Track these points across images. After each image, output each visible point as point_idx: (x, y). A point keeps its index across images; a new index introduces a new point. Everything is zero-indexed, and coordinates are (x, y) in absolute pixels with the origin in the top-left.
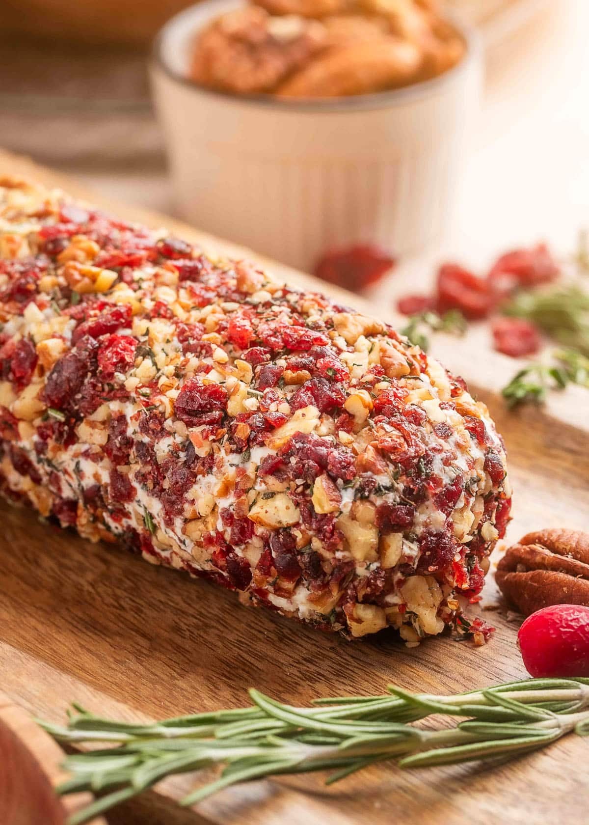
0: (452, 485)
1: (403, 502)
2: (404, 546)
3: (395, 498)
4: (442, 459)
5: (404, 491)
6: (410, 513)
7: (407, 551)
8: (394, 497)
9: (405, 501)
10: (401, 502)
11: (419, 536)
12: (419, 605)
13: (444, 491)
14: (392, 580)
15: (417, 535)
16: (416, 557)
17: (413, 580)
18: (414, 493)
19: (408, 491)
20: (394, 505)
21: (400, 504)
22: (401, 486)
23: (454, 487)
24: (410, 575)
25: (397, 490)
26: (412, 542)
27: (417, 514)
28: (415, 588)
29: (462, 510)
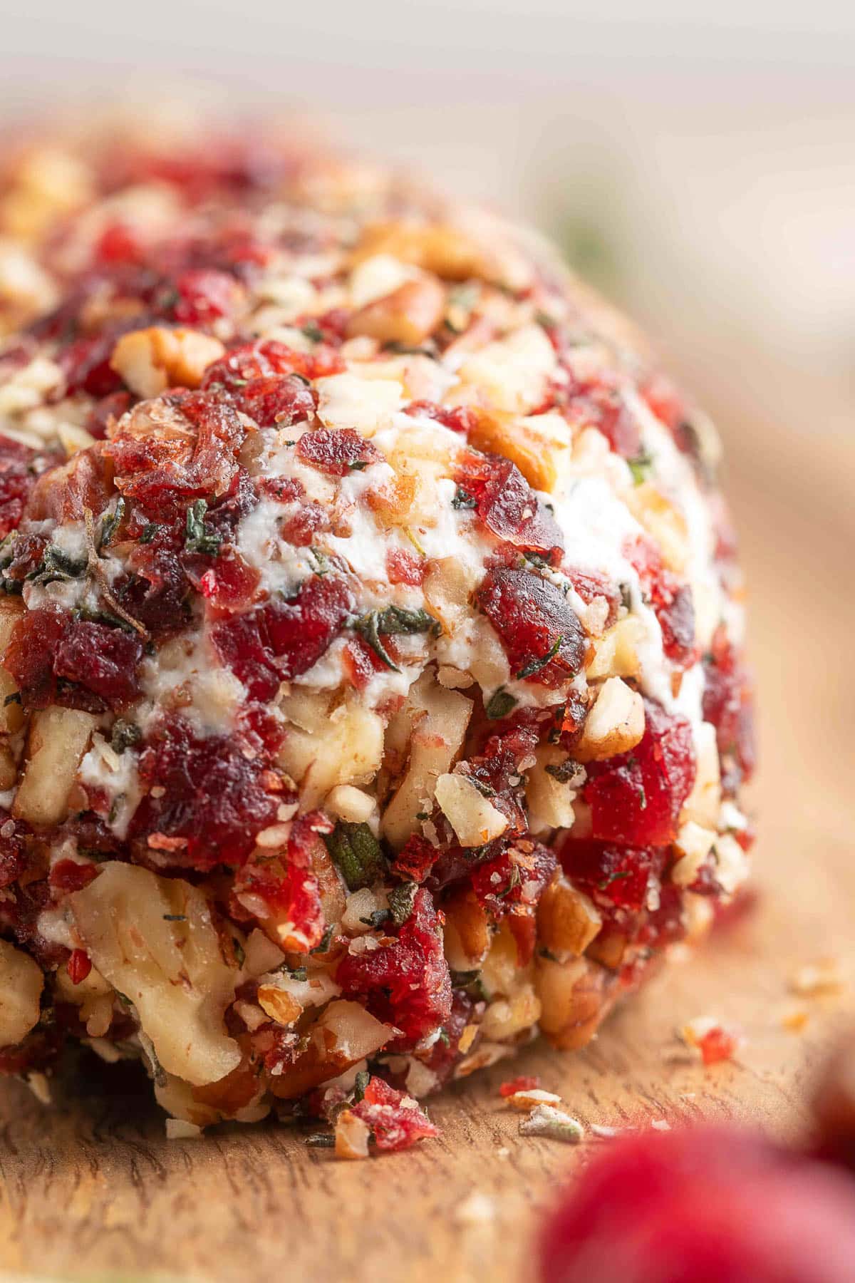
0: (292, 602)
1: (105, 615)
2: (88, 758)
3: (83, 598)
4: (280, 519)
5: (119, 582)
6: (121, 653)
8: (78, 593)
9: (118, 616)
10: (100, 613)
11: (146, 731)
12: (126, 961)
13: (258, 611)
15: (137, 730)
16: (124, 795)
17: (113, 874)
18: (147, 594)
20: (71, 618)
22: (114, 567)
23: (298, 608)
25: (95, 575)
26: (120, 751)
28: (118, 902)
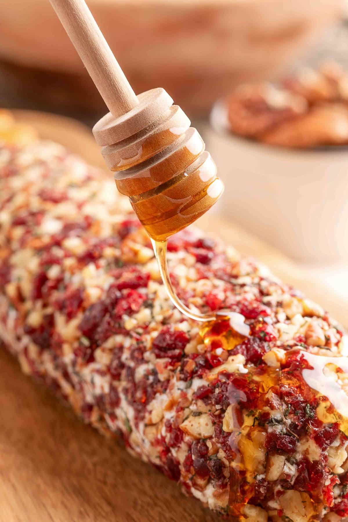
7: (286, 470)
14: (273, 490)
19: (293, 426)
21: (286, 434)
24: (288, 489)
27: (299, 444)
29: (337, 448)
